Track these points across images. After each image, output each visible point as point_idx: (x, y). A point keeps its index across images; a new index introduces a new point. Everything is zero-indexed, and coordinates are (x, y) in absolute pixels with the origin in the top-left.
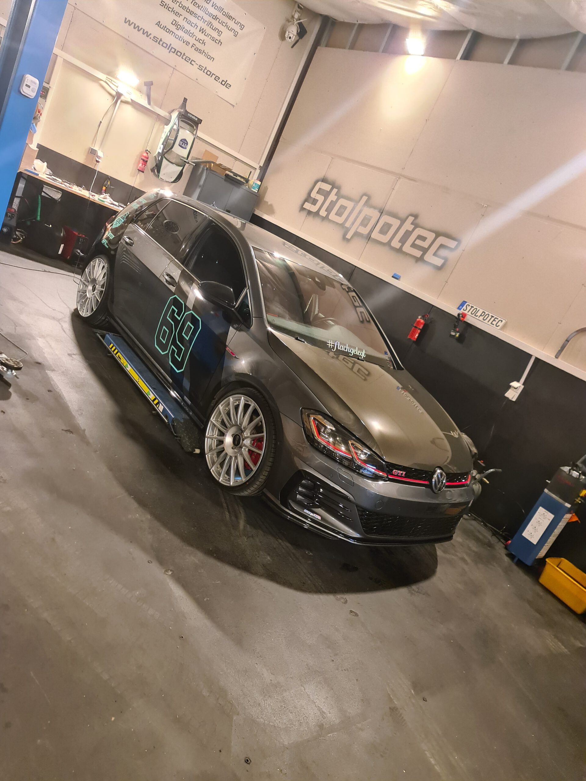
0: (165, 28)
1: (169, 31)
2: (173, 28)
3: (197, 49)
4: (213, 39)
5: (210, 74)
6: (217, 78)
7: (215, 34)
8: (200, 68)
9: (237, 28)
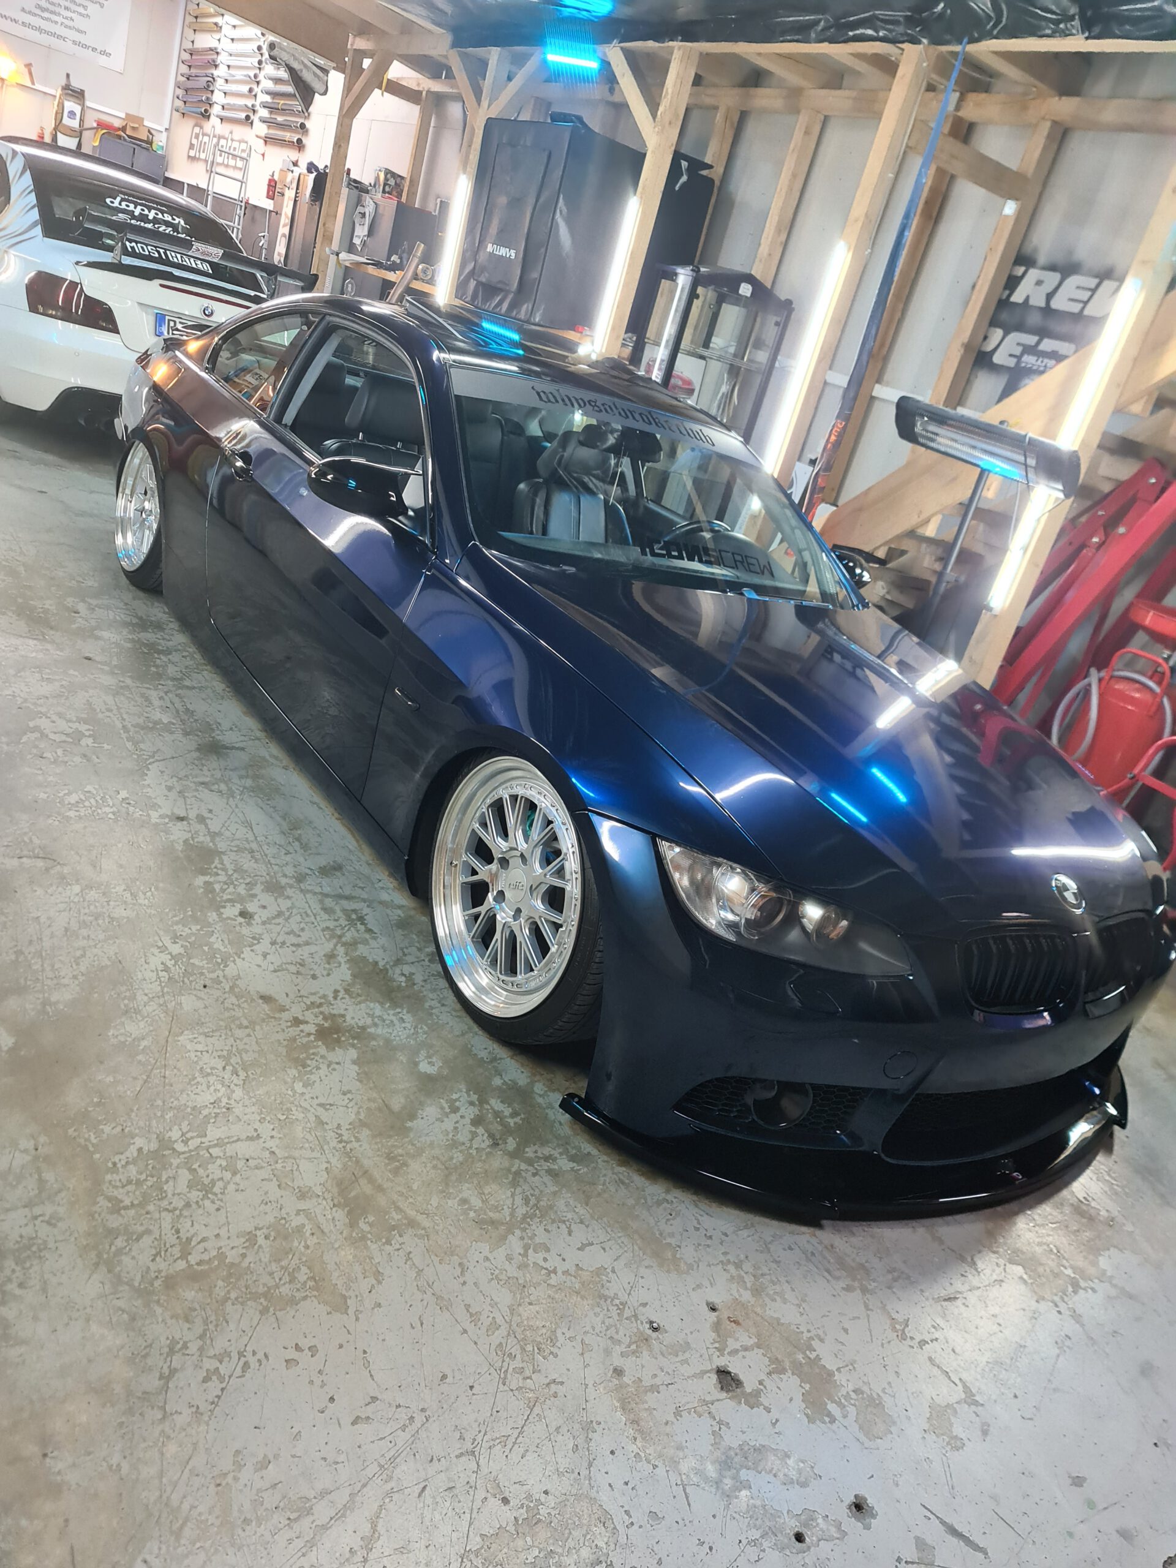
0: (30, 13)
1: (35, 15)
2: (38, 12)
3: (66, 26)
4: (80, 14)
5: (86, 47)
6: (94, 49)
7: (81, 10)
8: (74, 42)
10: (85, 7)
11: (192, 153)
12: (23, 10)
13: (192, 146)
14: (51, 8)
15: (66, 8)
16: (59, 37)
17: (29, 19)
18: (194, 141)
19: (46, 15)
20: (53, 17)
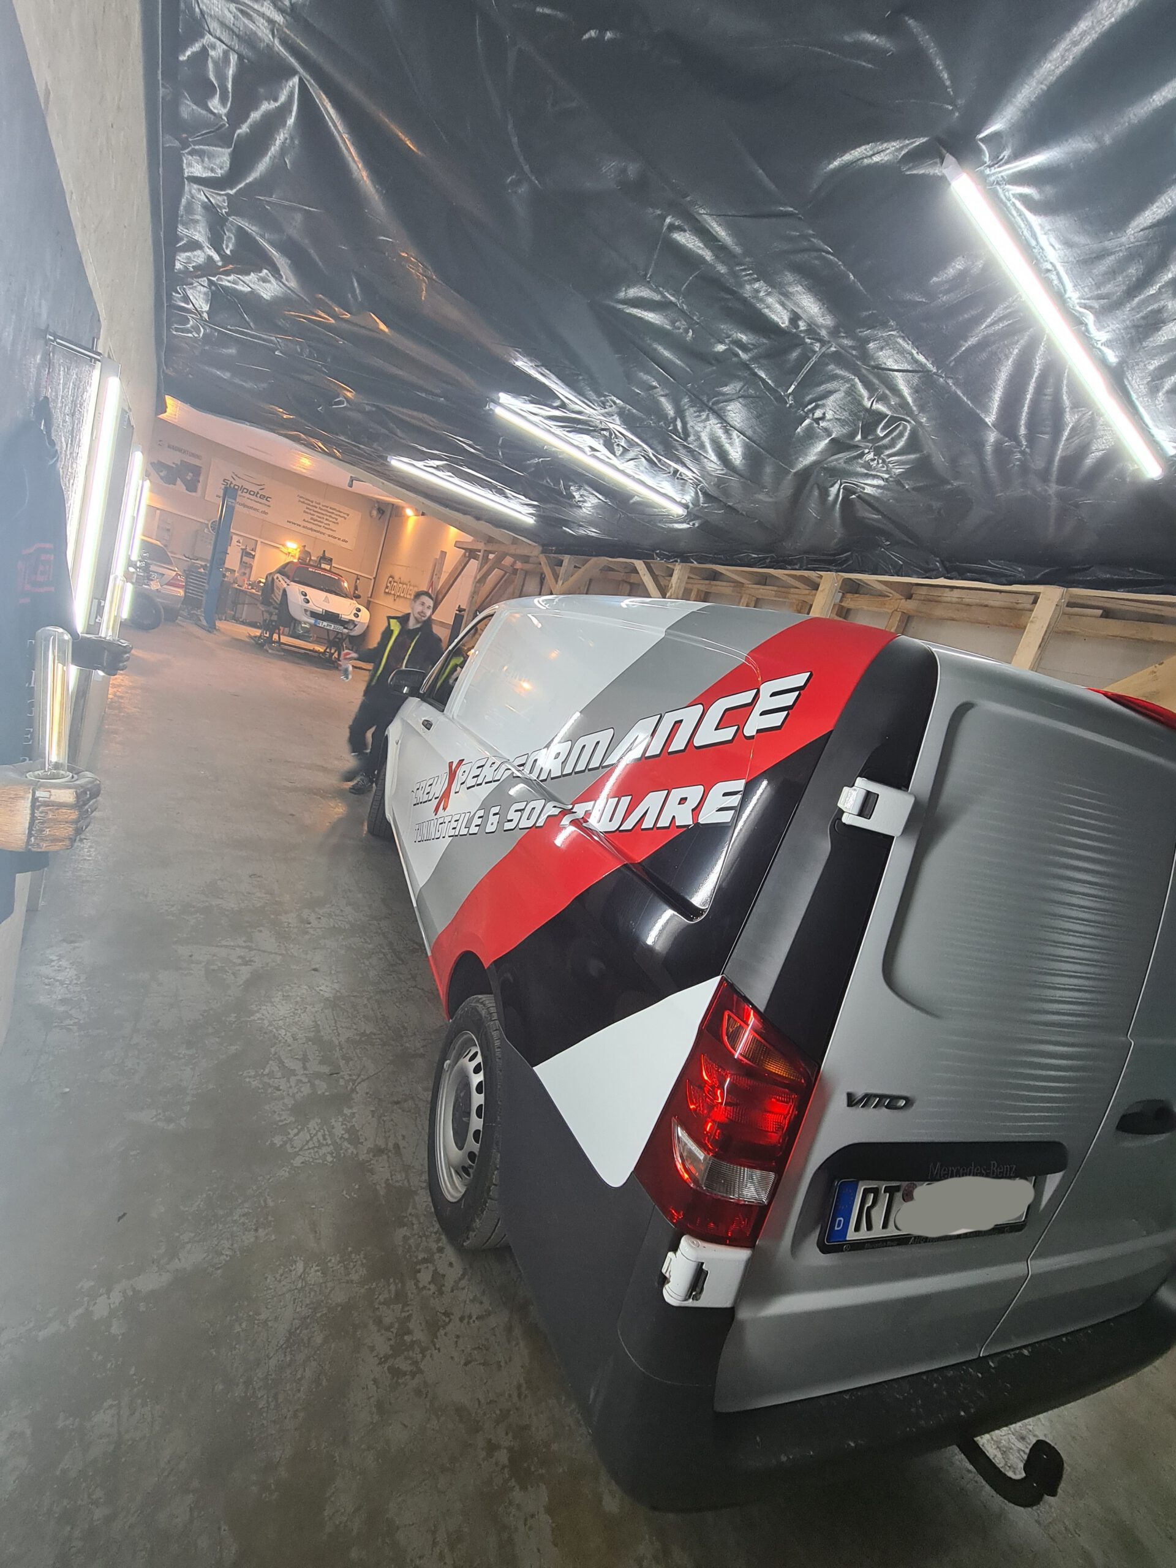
0: (307, 521)
1: (311, 523)
2: (312, 521)
3: (326, 528)
4: (334, 523)
5: (335, 537)
6: (339, 539)
7: (334, 520)
8: (329, 536)
9: (346, 516)
10: (337, 519)
11: (387, 591)
12: (304, 520)
13: (387, 587)
14: (319, 519)
15: (327, 520)
16: (320, 533)
17: (306, 524)
18: (389, 585)
19: (316, 522)
20: (319, 524)
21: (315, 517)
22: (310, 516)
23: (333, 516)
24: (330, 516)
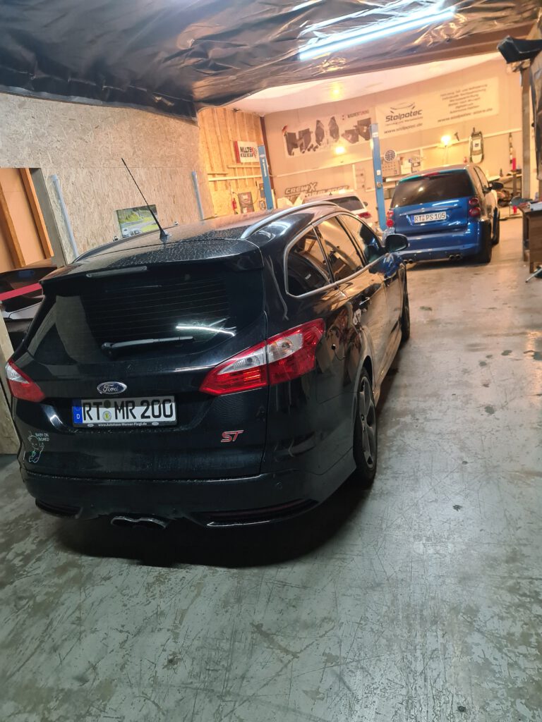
0: (454, 112)
1: (456, 111)
2: (457, 109)
3: (470, 109)
4: (475, 100)
5: (480, 112)
6: (484, 111)
7: (476, 97)
8: (475, 113)
9: (484, 88)
10: (477, 95)
12: (451, 112)
14: (463, 104)
15: (469, 101)
16: (467, 115)
17: (456, 114)
19: (461, 108)
20: (464, 108)
21: (459, 105)
22: (454, 106)
23: (474, 94)
24: (472, 96)
